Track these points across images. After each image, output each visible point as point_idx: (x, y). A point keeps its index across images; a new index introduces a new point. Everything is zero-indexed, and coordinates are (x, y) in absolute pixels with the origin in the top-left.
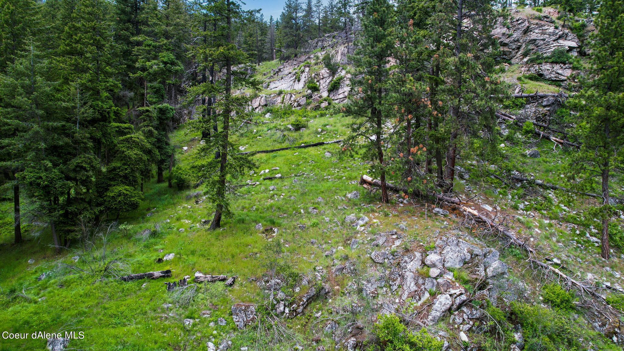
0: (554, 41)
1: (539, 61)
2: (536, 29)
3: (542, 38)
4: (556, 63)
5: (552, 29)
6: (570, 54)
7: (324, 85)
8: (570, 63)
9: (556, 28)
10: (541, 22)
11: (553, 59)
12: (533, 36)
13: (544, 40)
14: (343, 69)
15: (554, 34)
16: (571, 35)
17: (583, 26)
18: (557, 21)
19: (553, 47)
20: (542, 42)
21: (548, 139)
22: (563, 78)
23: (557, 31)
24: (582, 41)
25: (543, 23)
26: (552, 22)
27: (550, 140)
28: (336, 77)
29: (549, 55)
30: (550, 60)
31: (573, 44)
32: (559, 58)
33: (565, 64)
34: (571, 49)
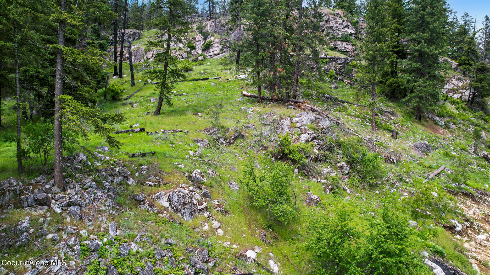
0: (343, 28)
1: (335, 40)
2: (333, 20)
3: (336, 26)
4: (344, 41)
5: (341, 22)
6: (351, 37)
7: (199, 45)
8: (352, 42)
9: (343, 21)
10: (334, 17)
11: (342, 39)
12: (331, 24)
13: (337, 27)
14: (212, 36)
15: (342, 24)
16: (351, 27)
17: (357, 22)
18: (343, 17)
19: (342, 32)
20: (336, 29)
21: (342, 81)
22: (348, 50)
23: (344, 23)
24: (357, 31)
25: (336, 17)
26: (341, 18)
27: (343, 81)
28: (207, 41)
29: (340, 36)
30: (341, 40)
31: (353, 32)
32: (345, 38)
33: (349, 42)
34: (351, 34)
